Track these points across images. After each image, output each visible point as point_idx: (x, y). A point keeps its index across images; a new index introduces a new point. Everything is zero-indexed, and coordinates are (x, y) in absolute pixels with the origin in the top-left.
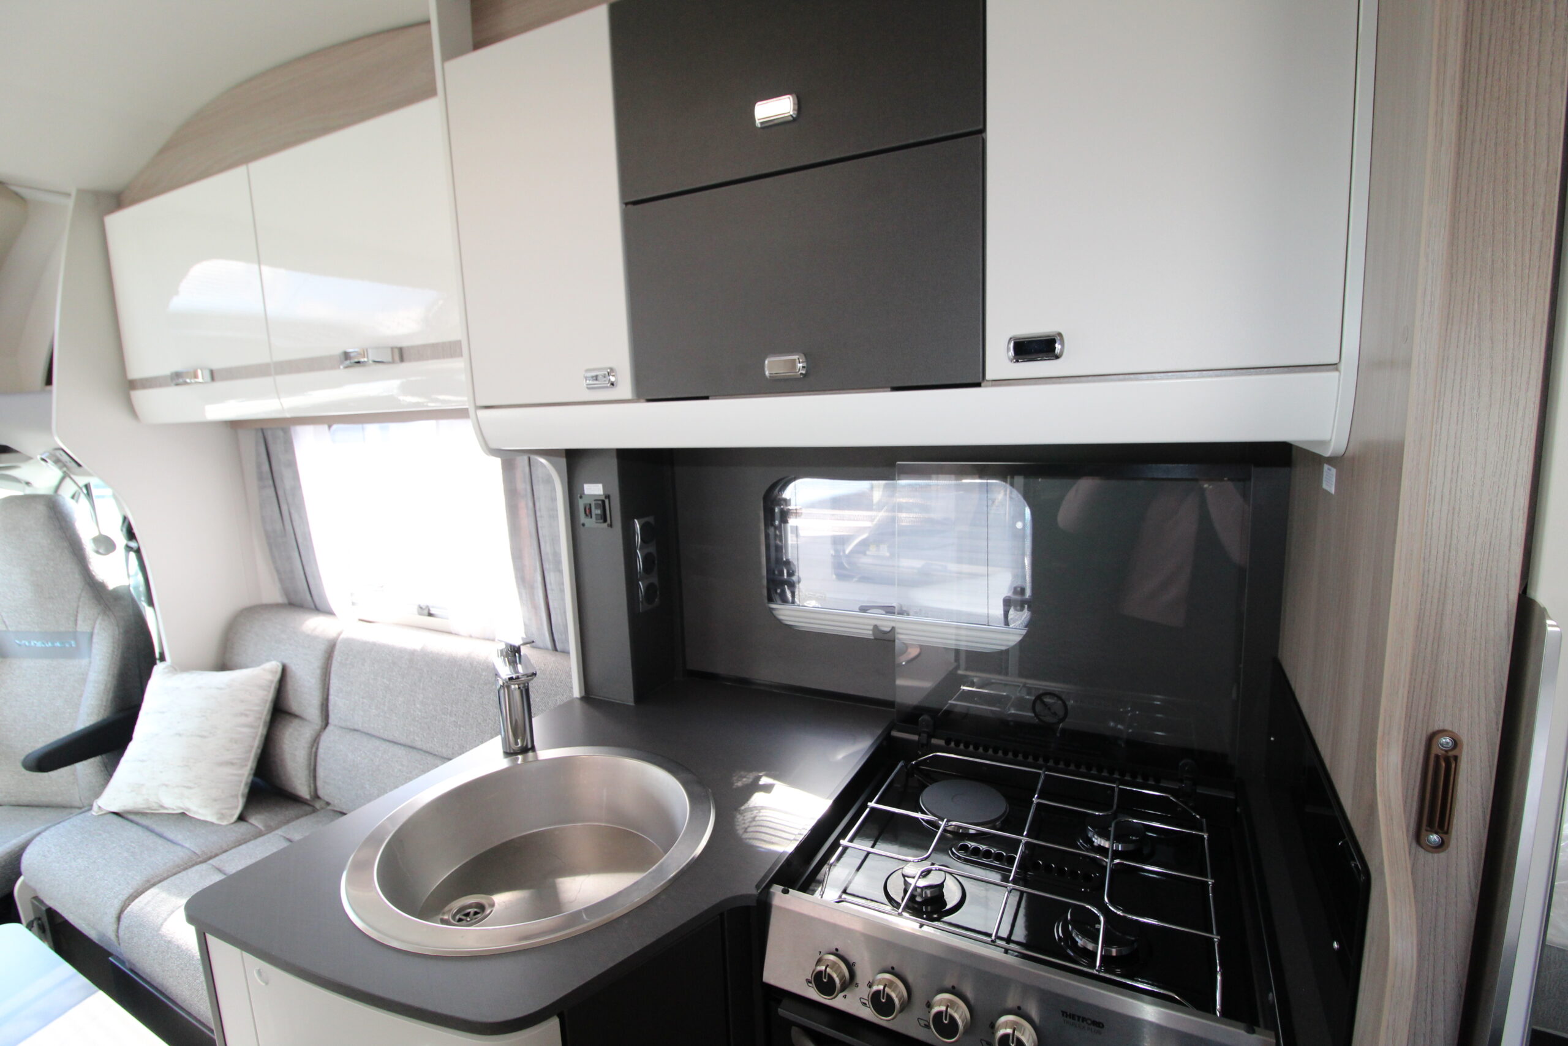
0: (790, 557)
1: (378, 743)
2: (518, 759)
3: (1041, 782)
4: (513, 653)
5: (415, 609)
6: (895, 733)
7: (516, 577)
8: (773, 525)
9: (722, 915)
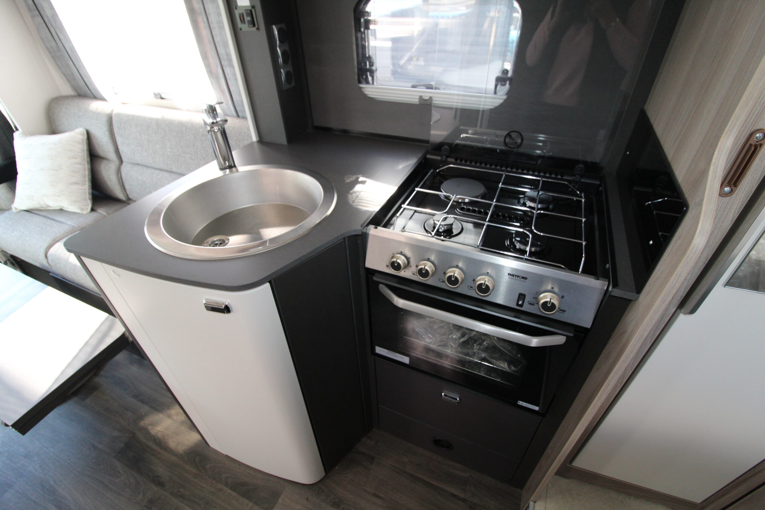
0: (371, 54)
1: (152, 170)
2: (226, 172)
3: (503, 178)
4: (212, 110)
5: (153, 96)
6: (428, 156)
7: (207, 71)
8: (360, 31)
9: (344, 238)
